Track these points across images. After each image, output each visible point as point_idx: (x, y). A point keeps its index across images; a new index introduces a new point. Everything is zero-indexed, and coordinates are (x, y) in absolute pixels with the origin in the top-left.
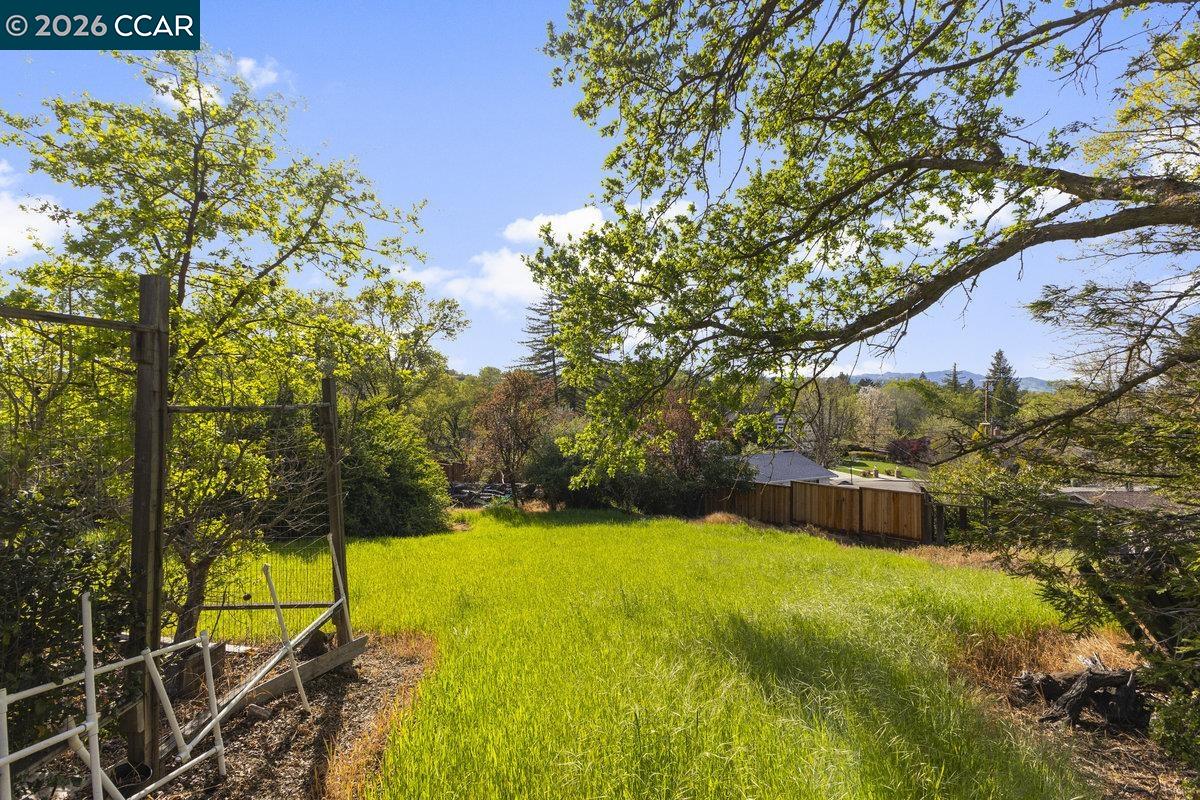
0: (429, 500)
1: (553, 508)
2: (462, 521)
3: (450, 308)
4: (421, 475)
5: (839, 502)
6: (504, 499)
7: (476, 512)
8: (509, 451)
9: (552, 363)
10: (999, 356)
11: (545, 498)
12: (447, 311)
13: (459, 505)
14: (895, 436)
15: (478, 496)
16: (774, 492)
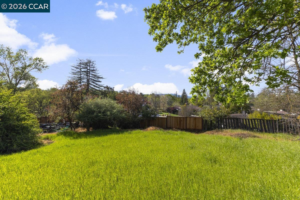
0: (29, 131)
1: (88, 130)
2: (47, 138)
3: (39, 61)
4: (24, 119)
5: (180, 121)
6: (66, 128)
7: (54, 134)
8: (69, 109)
9: (80, 84)
10: (184, 90)
11: (84, 127)
12: (38, 62)
13: (45, 132)
14: (168, 107)
15: (54, 128)
16: (162, 119)
